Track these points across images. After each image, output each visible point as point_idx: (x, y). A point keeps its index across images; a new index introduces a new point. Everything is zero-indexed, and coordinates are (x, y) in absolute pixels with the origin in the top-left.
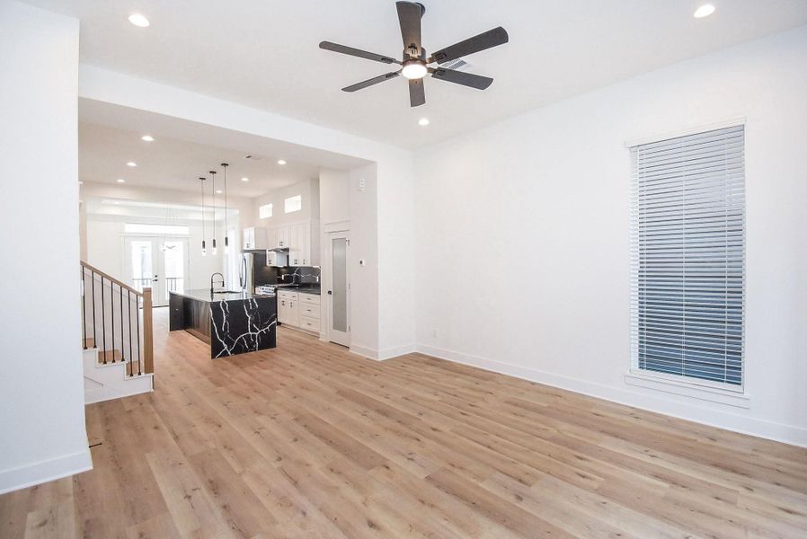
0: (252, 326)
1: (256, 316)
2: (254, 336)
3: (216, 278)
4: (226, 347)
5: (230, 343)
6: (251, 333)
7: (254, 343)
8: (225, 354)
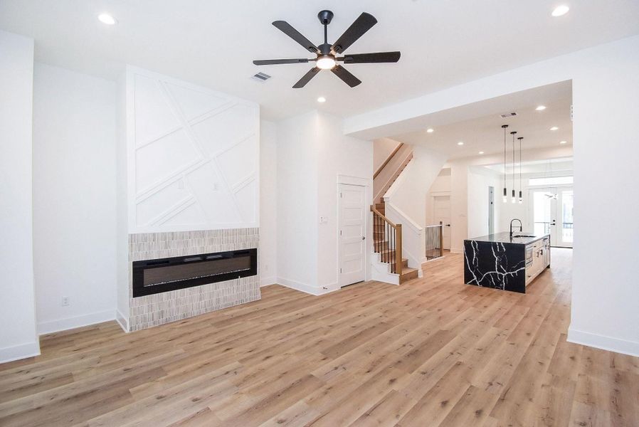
0: (499, 267)
1: (504, 260)
2: (501, 276)
3: (516, 224)
4: (475, 278)
5: (479, 277)
6: (497, 272)
7: (501, 282)
8: (474, 283)
